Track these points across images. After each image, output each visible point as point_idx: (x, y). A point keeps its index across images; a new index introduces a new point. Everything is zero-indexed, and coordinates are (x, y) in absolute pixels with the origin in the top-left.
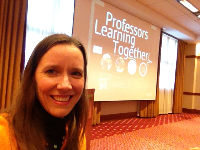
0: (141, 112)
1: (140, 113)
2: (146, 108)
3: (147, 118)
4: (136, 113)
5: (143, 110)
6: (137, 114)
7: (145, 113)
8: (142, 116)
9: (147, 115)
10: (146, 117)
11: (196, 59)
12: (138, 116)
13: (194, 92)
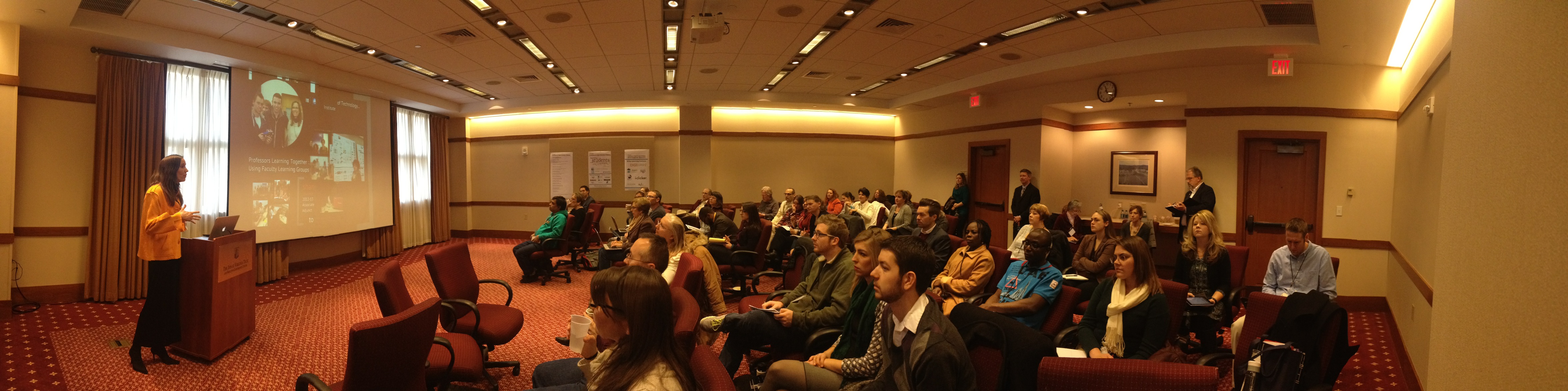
0: (369, 250)
1: (366, 252)
2: (378, 241)
3: (381, 258)
4: (360, 252)
5: (371, 245)
6: (362, 255)
7: (376, 251)
8: (370, 256)
9: (380, 254)
10: (379, 257)
11: (468, 145)
12: (364, 257)
13: (469, 199)
